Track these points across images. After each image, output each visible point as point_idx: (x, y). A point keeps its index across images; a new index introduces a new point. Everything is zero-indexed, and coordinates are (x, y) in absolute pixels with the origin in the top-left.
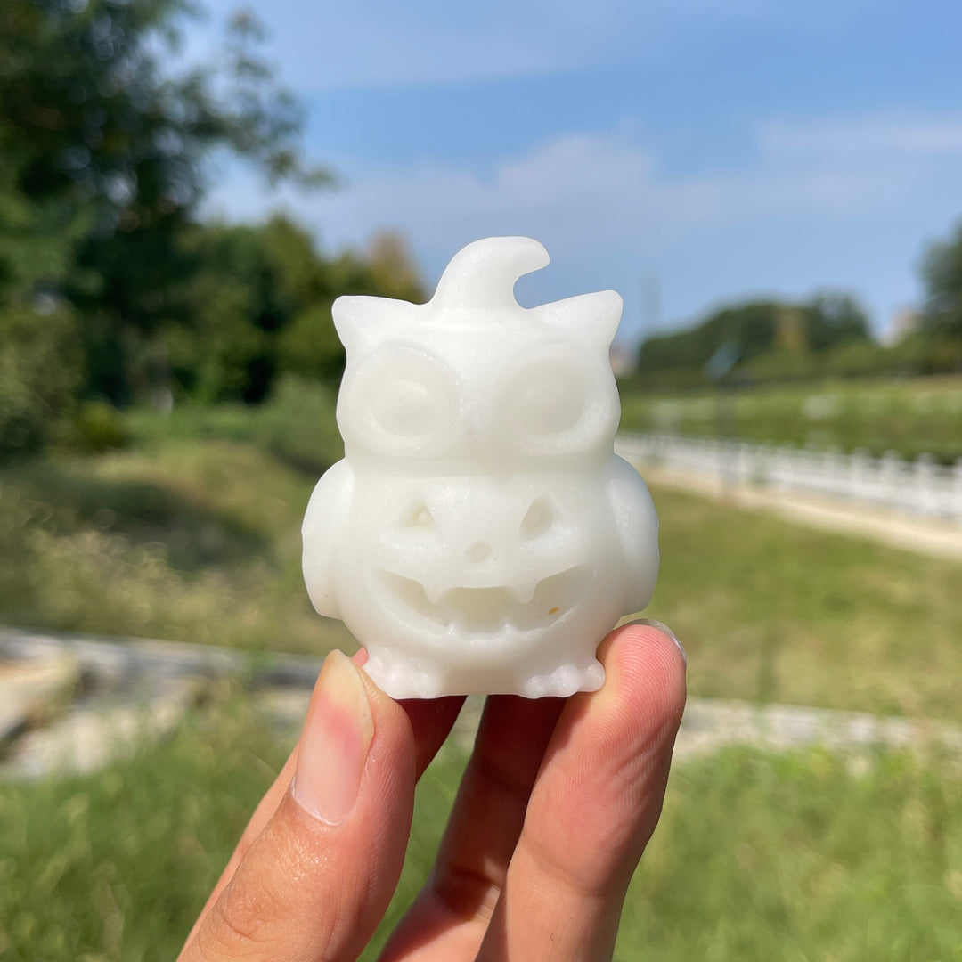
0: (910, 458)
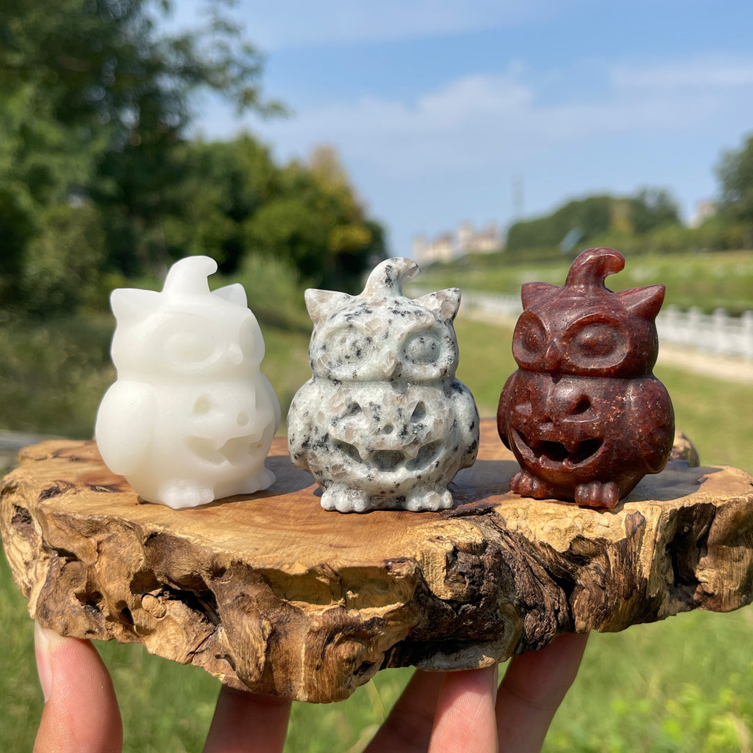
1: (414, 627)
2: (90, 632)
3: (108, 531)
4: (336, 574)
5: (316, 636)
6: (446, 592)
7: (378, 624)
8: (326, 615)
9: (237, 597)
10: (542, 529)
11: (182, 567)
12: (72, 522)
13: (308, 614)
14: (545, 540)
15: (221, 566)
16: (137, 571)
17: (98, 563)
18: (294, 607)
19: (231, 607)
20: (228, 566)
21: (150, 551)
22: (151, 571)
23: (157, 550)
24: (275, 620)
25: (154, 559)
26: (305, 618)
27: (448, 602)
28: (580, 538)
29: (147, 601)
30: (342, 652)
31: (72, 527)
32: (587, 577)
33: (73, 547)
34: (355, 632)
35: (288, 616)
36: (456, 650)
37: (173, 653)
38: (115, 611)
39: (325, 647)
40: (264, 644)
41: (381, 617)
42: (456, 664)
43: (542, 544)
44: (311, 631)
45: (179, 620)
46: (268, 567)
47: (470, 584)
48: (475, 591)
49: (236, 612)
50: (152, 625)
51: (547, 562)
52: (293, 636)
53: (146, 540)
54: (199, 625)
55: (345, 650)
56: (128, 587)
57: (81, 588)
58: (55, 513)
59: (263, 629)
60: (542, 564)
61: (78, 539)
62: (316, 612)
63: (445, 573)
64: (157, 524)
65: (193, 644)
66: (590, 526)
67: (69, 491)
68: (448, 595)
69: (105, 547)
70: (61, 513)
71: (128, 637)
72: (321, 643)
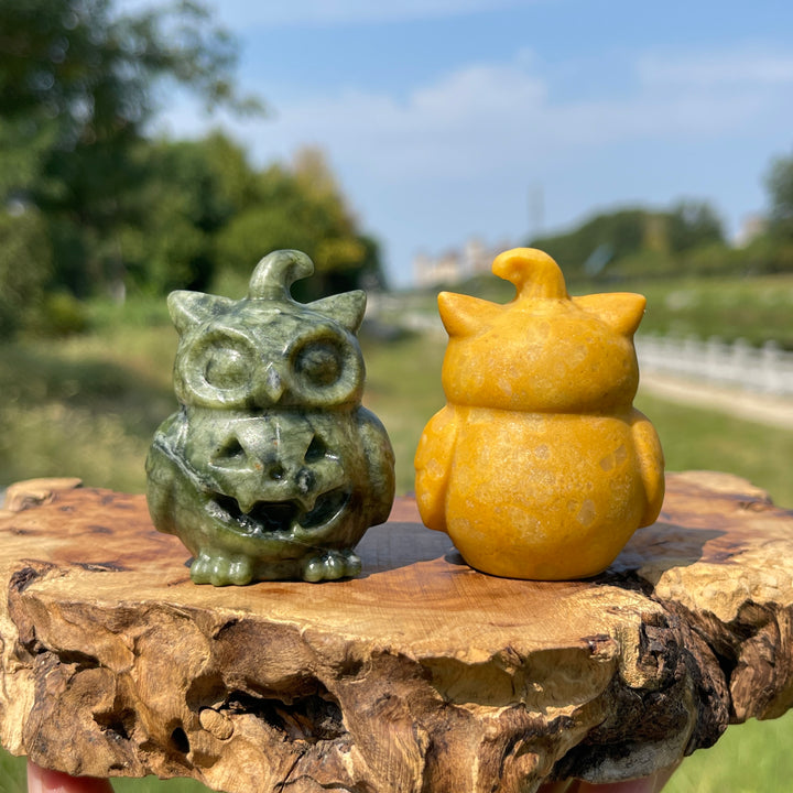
0: (758, 345)
1: (597, 727)
2: (117, 767)
3: (147, 623)
4: (522, 660)
5: (492, 746)
6: (638, 678)
7: (564, 724)
8: (504, 717)
9: (379, 700)
10: (701, 595)
11: (282, 664)
12: (92, 613)
13: (480, 718)
14: (708, 608)
15: (356, 659)
16: (197, 676)
17: (135, 669)
18: (458, 709)
19: (371, 714)
20: (366, 657)
21: (221, 646)
22: (219, 675)
23: (233, 643)
24: (431, 729)
25: (224, 659)
26: (476, 722)
27: (638, 690)
28: (749, 603)
29: (207, 717)
30: (523, 766)
31: (91, 620)
32: (753, 652)
33: (92, 648)
34: (537, 738)
35: (448, 722)
36: (626, 754)
37: (250, 787)
38: (162, 733)
39: (503, 759)
40: (422, 763)
41: (569, 715)
42: (628, 772)
43: (706, 614)
44: (487, 740)
45: (254, 741)
46: (438, 655)
47: (665, 666)
48: (669, 675)
49: (378, 722)
50: (216, 751)
51: (711, 637)
52: (456, 748)
53: (217, 630)
54: (281, 745)
55: (526, 764)
56: (183, 699)
57: (104, 704)
58: (62, 601)
59: (420, 742)
60: (704, 639)
61: (101, 637)
62: (491, 714)
63: (638, 653)
64: (231, 608)
65: (280, 772)
66: (756, 589)
67: (50, 573)
68: (639, 683)
69: (144, 645)
70: (73, 602)
71: (172, 770)
72: (498, 754)
